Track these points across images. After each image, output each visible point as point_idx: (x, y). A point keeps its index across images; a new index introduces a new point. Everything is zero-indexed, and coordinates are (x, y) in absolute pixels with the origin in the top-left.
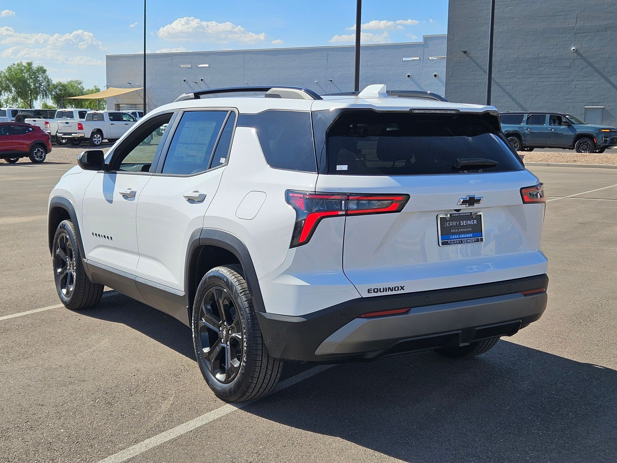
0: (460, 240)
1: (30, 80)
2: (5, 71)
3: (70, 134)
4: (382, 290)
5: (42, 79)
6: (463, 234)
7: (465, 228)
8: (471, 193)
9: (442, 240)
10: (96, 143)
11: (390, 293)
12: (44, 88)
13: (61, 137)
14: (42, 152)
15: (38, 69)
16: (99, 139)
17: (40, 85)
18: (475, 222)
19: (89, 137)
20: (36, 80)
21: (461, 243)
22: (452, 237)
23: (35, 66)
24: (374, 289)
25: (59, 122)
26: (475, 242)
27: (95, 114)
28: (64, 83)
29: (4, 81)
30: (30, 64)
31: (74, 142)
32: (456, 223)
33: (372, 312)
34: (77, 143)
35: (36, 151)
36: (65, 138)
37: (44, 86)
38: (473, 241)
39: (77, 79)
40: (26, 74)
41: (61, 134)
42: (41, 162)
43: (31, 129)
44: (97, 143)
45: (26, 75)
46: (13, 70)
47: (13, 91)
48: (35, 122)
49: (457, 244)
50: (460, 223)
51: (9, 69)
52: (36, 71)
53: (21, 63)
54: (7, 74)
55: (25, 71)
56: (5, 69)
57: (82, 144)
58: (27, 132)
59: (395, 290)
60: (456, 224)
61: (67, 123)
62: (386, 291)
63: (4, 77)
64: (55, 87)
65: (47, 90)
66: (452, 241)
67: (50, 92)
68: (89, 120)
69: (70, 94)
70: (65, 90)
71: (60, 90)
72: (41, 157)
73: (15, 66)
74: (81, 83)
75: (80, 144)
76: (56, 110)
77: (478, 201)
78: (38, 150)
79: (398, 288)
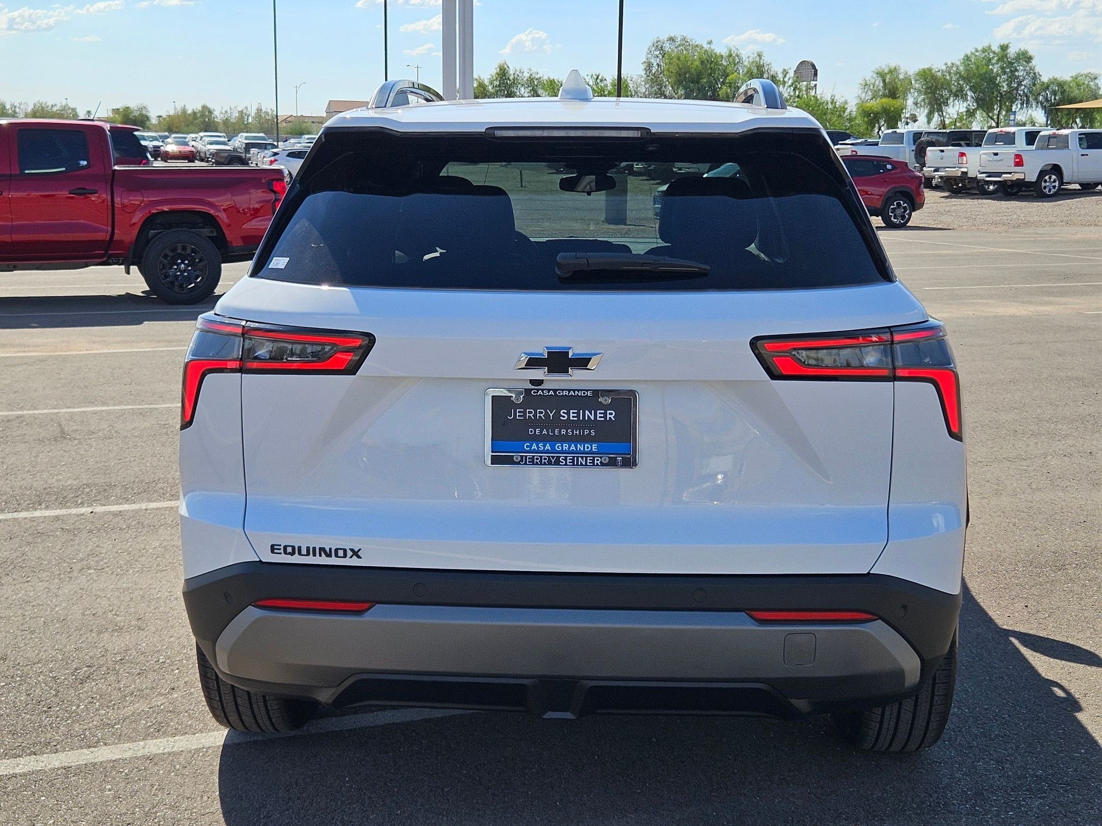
0: (553, 457)
1: (1002, 77)
2: (958, 63)
3: (999, 174)
4: (304, 552)
5: (1022, 73)
6: (566, 442)
8: (558, 343)
9: (492, 452)
10: (1047, 190)
11: (323, 560)
12: (1026, 91)
13: (983, 180)
14: (905, 208)
15: (1019, 54)
16: (1053, 184)
17: (1020, 84)
18: (612, 416)
19: (1034, 179)
20: (1012, 77)
21: (554, 465)
22: (529, 446)
23: (1012, 52)
24: (285, 547)
25: (982, 152)
26: (602, 464)
27: (1054, 136)
28: (1062, 79)
29: (955, 81)
30: (1004, 48)
31: (1009, 190)
32: (546, 412)
33: (279, 598)
34: (1014, 191)
35: (894, 205)
36: (995, 183)
37: (1025, 86)
38: (596, 462)
39: (1089, 71)
40: (996, 66)
41: (984, 175)
42: (902, 226)
43: (889, 167)
44: (1050, 191)
45: (996, 69)
46: (973, 61)
47: (969, 98)
48: (942, 153)
49: (541, 464)
50: (558, 415)
51: (967, 58)
52: (1014, 59)
53: (989, 47)
54: (961, 68)
55: (994, 61)
56: (959, 60)
57: (1024, 193)
58: (881, 171)
59: (337, 556)
60: (547, 415)
61: (996, 154)
62: (314, 555)
63: (956, 74)
64: (1046, 87)
65: (1031, 92)
66: (526, 456)
67: (1034, 97)
68: (1042, 149)
69: (1071, 99)
70: (1063, 92)
71: (1054, 93)
72: (903, 217)
73: (977, 54)
74: (1095, 78)
75: (1020, 193)
76: (986, 131)
77: (583, 362)
78: (899, 204)
79: (345, 551)
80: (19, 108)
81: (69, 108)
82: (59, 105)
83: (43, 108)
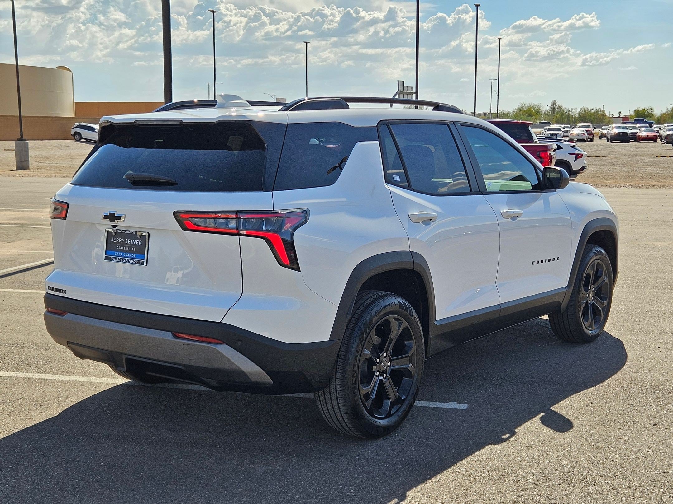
0: (122, 259)
7: (129, 247)
8: (112, 209)
9: (105, 255)
18: (139, 243)
21: (122, 262)
22: (116, 254)
32: (122, 239)
38: (134, 262)
49: (118, 262)
50: (125, 241)
66: (115, 258)
77: (119, 218)
80: (571, 112)
81: (601, 110)
82: (595, 109)
83: (585, 111)
